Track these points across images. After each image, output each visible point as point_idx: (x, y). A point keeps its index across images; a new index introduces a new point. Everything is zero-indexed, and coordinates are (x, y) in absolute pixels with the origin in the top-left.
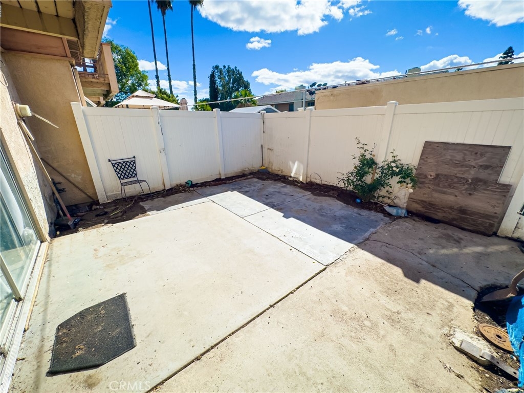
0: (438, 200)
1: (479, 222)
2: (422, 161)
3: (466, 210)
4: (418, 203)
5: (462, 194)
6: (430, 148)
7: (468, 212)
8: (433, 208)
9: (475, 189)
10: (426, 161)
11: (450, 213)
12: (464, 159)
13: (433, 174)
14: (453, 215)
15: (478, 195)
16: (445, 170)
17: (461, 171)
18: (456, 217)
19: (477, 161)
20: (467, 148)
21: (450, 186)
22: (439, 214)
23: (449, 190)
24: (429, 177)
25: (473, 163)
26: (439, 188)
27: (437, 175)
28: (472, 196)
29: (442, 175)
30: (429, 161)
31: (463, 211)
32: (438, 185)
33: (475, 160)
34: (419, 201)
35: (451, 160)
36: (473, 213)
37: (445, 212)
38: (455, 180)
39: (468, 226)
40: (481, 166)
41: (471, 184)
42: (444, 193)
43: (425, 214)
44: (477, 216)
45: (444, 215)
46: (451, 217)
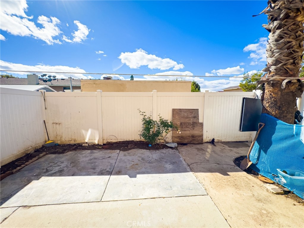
0: (184, 134)
1: (199, 139)
2: (174, 118)
3: (194, 136)
4: (177, 138)
5: (191, 129)
6: (175, 112)
7: (195, 136)
8: (183, 138)
9: (194, 126)
10: (175, 118)
11: (189, 139)
12: (188, 115)
13: (179, 123)
14: (191, 139)
15: (196, 128)
16: (183, 120)
17: (188, 120)
18: (191, 140)
19: (192, 115)
20: (187, 110)
21: (187, 127)
22: (186, 140)
23: (187, 129)
24: (178, 125)
25: (190, 116)
26: (183, 129)
27: (181, 123)
28: (194, 130)
29: (182, 123)
30: (176, 117)
31: (193, 136)
32: (182, 128)
33: (191, 115)
34: (177, 137)
35: (184, 116)
36: (197, 136)
37: (188, 139)
38: (187, 124)
39: (196, 142)
40: (193, 117)
41: (192, 125)
42: (185, 131)
43: (181, 142)
44: (197, 137)
45: (188, 140)
46: (190, 140)
